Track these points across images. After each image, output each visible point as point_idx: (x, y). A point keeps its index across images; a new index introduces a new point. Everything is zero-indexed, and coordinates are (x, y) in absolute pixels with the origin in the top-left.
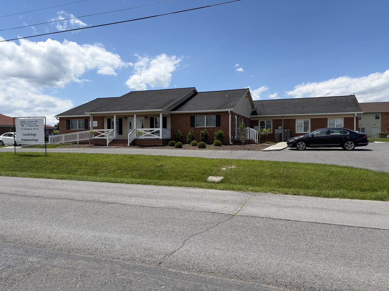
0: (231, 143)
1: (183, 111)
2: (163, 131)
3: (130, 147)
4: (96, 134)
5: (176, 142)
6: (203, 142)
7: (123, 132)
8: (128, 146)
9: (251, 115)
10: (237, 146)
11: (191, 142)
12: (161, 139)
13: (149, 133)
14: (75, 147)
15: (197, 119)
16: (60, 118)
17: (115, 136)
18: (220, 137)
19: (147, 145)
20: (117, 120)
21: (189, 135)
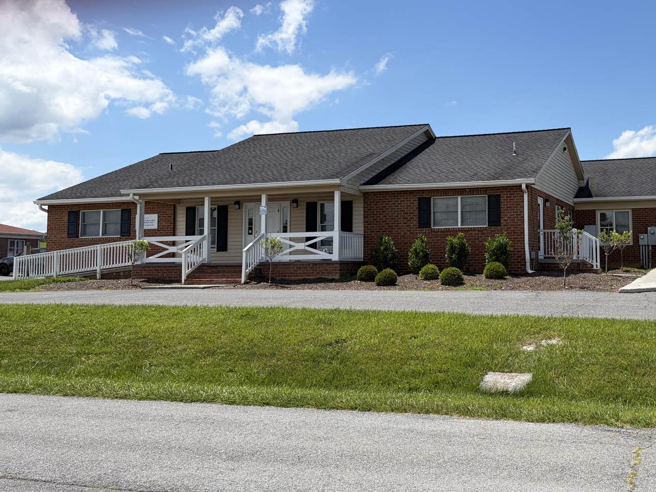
0: (530, 271)
1: (399, 183)
2: (341, 240)
3: (247, 286)
4: (153, 250)
5: (380, 270)
6: (454, 268)
7: (229, 244)
8: (243, 281)
9: (576, 197)
10: (548, 278)
11: (420, 270)
12: (335, 263)
13: (301, 246)
14: (88, 288)
15: (439, 205)
16: (50, 206)
17: (205, 254)
18: (501, 253)
19: (297, 278)
20: (212, 211)
21: (415, 250)
